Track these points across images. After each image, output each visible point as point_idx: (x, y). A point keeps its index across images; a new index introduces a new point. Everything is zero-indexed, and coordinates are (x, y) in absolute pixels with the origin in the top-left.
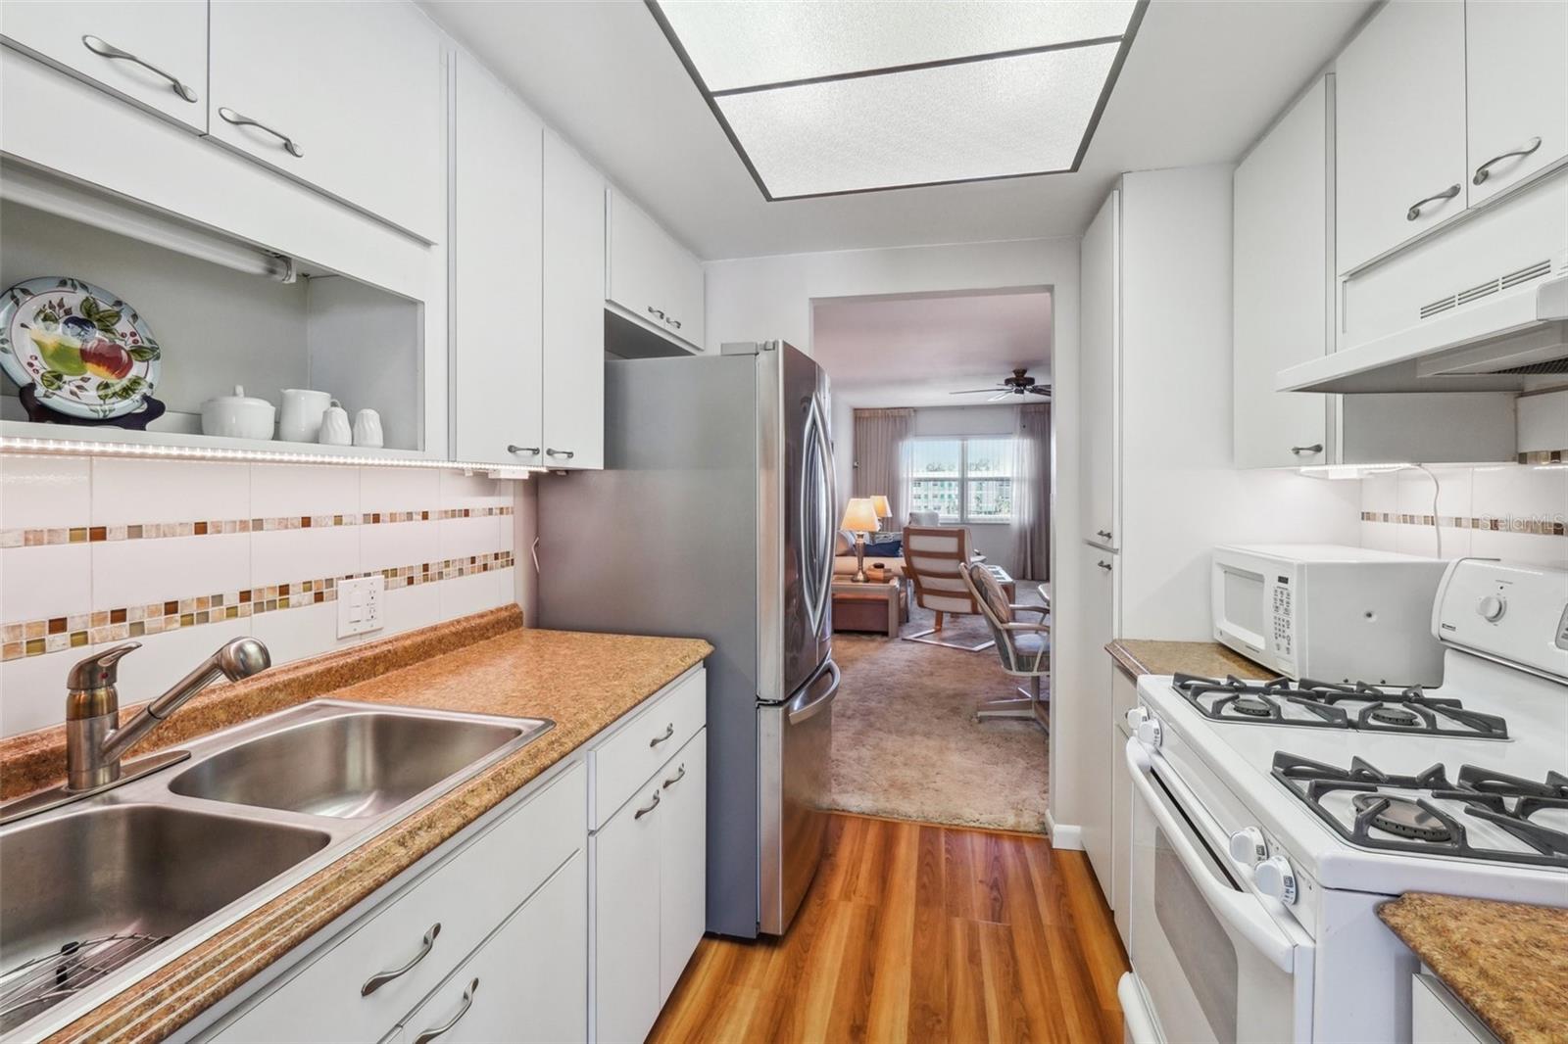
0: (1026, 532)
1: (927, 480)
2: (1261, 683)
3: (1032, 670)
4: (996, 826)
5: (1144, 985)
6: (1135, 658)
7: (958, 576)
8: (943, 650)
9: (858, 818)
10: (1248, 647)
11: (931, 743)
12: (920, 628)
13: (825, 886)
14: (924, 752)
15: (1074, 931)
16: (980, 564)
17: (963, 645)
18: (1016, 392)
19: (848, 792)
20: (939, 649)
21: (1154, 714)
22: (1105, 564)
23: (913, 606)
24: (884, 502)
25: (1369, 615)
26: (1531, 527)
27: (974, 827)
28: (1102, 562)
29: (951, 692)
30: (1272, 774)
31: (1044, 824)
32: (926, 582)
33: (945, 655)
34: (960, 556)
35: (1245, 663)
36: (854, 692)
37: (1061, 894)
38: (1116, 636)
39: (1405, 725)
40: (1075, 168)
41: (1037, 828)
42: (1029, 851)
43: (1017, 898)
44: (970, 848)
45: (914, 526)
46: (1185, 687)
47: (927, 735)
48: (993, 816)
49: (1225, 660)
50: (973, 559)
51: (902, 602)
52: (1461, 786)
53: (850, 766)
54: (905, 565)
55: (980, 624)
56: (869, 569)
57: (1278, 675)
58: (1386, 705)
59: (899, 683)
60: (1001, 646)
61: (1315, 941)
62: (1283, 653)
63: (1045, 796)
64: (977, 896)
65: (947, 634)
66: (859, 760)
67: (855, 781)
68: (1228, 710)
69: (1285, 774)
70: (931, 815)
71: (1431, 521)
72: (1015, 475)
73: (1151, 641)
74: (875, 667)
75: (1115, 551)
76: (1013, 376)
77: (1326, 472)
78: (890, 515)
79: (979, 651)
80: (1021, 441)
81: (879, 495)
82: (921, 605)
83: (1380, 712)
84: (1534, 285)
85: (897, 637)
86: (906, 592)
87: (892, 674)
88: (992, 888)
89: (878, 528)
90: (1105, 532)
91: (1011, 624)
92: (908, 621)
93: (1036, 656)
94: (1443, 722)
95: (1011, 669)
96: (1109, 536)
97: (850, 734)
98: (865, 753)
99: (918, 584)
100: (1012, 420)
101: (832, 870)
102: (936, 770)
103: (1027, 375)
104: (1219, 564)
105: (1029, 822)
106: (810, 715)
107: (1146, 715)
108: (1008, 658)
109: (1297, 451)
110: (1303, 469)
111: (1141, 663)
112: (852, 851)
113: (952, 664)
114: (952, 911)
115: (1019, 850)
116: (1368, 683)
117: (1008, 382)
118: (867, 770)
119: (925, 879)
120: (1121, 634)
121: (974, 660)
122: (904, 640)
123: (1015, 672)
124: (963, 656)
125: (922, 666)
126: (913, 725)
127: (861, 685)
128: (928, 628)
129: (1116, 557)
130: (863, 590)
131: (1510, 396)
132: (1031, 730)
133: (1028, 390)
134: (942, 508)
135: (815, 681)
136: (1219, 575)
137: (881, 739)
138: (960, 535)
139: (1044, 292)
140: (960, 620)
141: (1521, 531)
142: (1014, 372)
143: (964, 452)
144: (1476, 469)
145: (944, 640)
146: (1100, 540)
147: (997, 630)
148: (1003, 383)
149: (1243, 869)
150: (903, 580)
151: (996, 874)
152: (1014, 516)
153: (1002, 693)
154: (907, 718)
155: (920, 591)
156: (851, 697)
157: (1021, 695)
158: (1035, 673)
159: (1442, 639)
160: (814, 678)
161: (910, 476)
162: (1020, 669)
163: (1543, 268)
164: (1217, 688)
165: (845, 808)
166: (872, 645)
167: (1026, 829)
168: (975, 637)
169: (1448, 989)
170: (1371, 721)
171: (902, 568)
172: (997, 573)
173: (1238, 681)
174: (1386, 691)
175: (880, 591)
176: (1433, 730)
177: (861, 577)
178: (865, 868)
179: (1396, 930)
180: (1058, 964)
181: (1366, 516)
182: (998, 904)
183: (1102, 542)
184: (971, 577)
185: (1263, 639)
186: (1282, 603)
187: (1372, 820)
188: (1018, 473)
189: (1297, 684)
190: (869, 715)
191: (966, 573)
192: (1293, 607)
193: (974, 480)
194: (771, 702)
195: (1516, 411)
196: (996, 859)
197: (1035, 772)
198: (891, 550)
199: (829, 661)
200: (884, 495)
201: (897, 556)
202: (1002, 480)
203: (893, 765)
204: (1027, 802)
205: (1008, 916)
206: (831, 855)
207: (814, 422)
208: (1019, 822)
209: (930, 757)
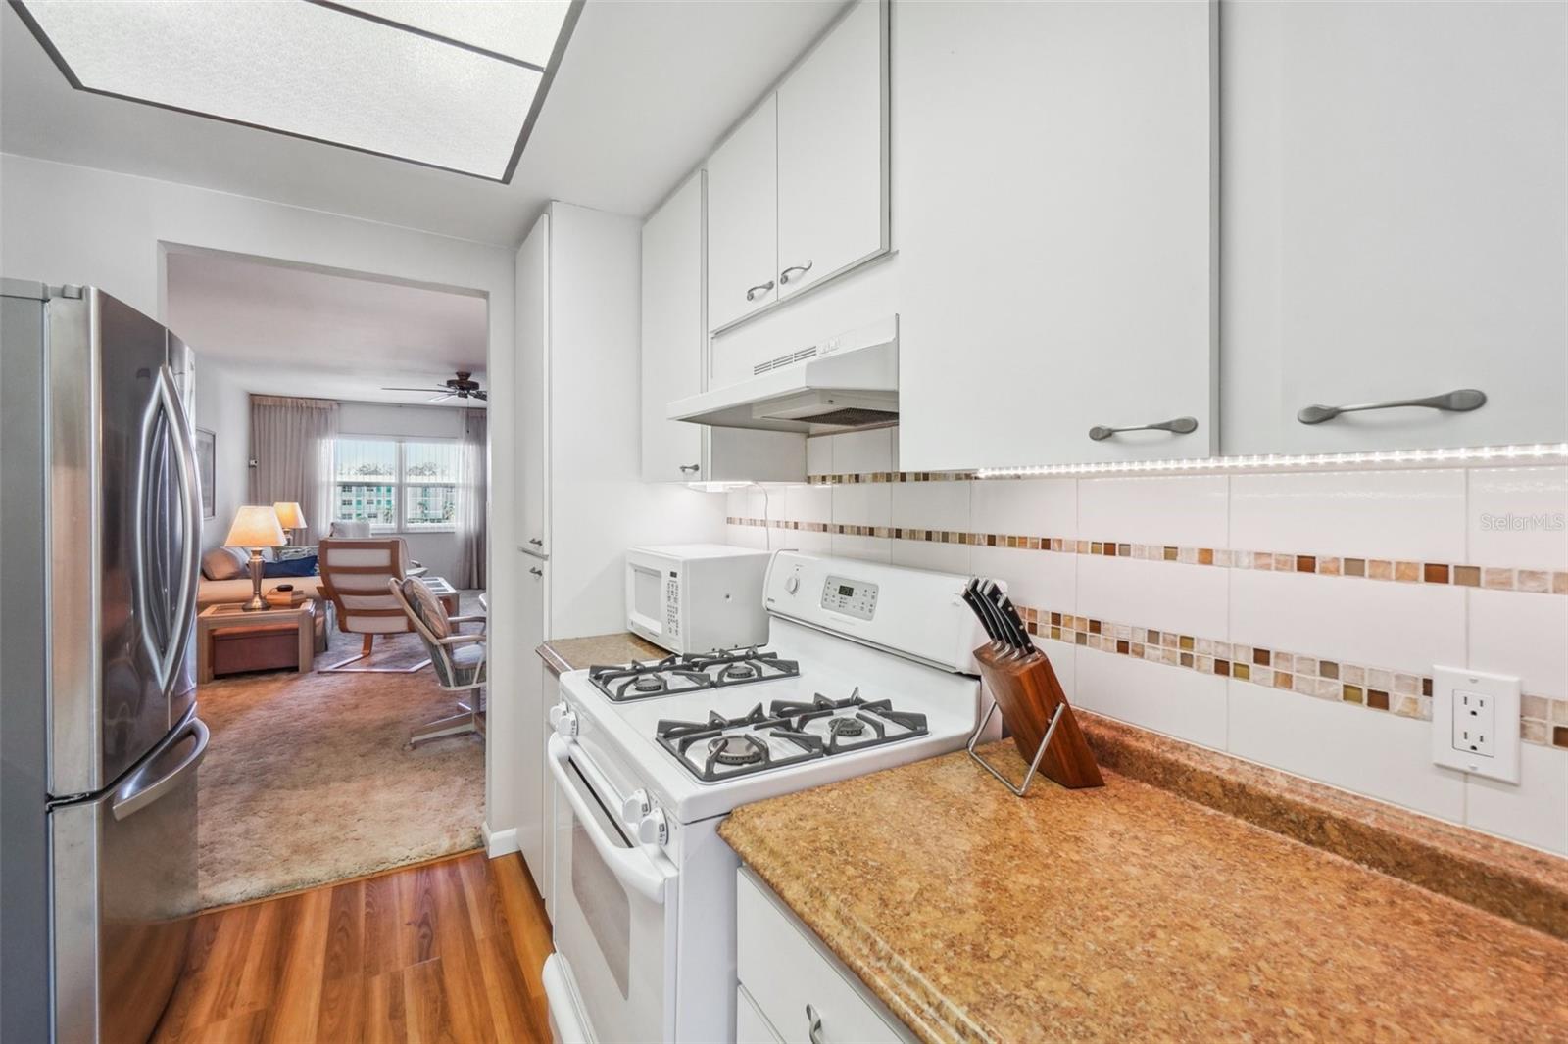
0: (472, 541)
1: (359, 485)
2: (655, 663)
3: (471, 683)
4: (428, 857)
5: (565, 959)
6: (561, 657)
7: (387, 592)
8: (373, 676)
9: (243, 907)
10: (651, 633)
11: (353, 786)
12: (342, 655)
13: (184, 1016)
14: (342, 800)
15: (508, 934)
16: (413, 578)
17: (397, 667)
18: (460, 395)
19: (227, 880)
20: (366, 677)
21: (573, 707)
22: (537, 570)
23: (333, 631)
24: (294, 511)
25: (728, 597)
26: (812, 527)
27: (403, 866)
28: (534, 569)
29: (380, 723)
30: (656, 740)
31: (480, 837)
32: (350, 602)
33: (374, 682)
34: (393, 569)
35: (648, 647)
36: (242, 749)
37: (495, 902)
38: (546, 638)
39: (746, 678)
40: (506, 180)
41: (474, 843)
42: (463, 870)
43: (449, 927)
44: (396, 892)
45: (337, 538)
46: (598, 677)
47: (347, 779)
48: (425, 847)
49: (635, 647)
50: (408, 572)
51: (319, 630)
52: (771, 717)
53: (232, 845)
54: (322, 585)
55: (414, 641)
56: (270, 593)
57: (669, 653)
58: (735, 664)
59: (310, 727)
60: (438, 664)
61: (678, 869)
62: (673, 634)
63: (482, 808)
64: (402, 941)
65: (376, 658)
66: (247, 834)
67: (239, 862)
68: (630, 691)
69: (665, 737)
70: (348, 871)
71: (764, 523)
72: (460, 481)
73: (577, 638)
74: (276, 712)
75: (545, 558)
76: (456, 378)
77: (705, 486)
78: (303, 525)
79: (417, 671)
80: (466, 446)
81: (289, 501)
82: (344, 629)
83: (732, 671)
84: (803, 363)
85: (311, 670)
86: (325, 615)
87: (302, 716)
88: (420, 927)
89: (283, 541)
90: (537, 540)
91: (448, 638)
92: (327, 649)
93: (475, 668)
94: (767, 670)
95: (449, 686)
96: (540, 543)
97: (233, 805)
98: (256, 822)
99: (339, 606)
100: (458, 423)
101: (196, 990)
102: (356, 817)
103: (470, 379)
104: (632, 565)
105: (465, 840)
106: (152, 799)
107: (566, 709)
108: (446, 674)
109: (683, 469)
110: (691, 484)
111: (565, 660)
112: (230, 955)
113: (382, 692)
114: (371, 970)
115: (453, 874)
116: (726, 649)
117: (450, 383)
118: (259, 843)
119: (337, 948)
120: (550, 636)
121: (409, 681)
122: (319, 672)
123: (453, 688)
124: (396, 680)
125: (343, 700)
126: (328, 772)
127: (255, 737)
128: (353, 654)
129: (546, 564)
130: (262, 620)
131: (803, 436)
132: (470, 744)
133: (471, 394)
134: (379, 515)
135: (163, 753)
136: (630, 573)
137: (282, 799)
138: (392, 546)
139: (480, 297)
140: (395, 640)
141: (809, 530)
142: (457, 373)
143: (401, 457)
144: (789, 487)
145: (374, 665)
146: (532, 547)
147: (433, 648)
148: (445, 384)
149: (632, 828)
150: (319, 602)
151: (427, 909)
152: (459, 523)
153: (440, 712)
154: (320, 766)
155: (342, 613)
156: (236, 757)
157: (460, 710)
158: (475, 685)
159: (768, 610)
160: (165, 745)
161: (332, 479)
162: (458, 683)
163: (811, 352)
164: (623, 673)
165: (221, 902)
166: (273, 686)
167: (462, 848)
168: (411, 656)
169: (755, 871)
170: (726, 679)
171: (318, 588)
172: (439, 585)
173: (639, 664)
174: (736, 653)
175: (288, 619)
176: (761, 678)
177: (257, 603)
178: (249, 971)
179: (726, 840)
180: (490, 975)
181: (730, 521)
182: (426, 941)
183: (534, 549)
184: (403, 592)
185: (660, 624)
186: (672, 595)
187: (717, 758)
188: (463, 479)
189: (681, 658)
190: (265, 773)
191: (396, 588)
192: (680, 596)
193: (414, 485)
194: (76, 798)
195: (806, 447)
196: (427, 892)
197: (474, 787)
198: (304, 568)
199: (193, 718)
200: (296, 501)
201: (312, 575)
202: (446, 486)
203: (298, 826)
204: (465, 820)
205: (437, 949)
206: (195, 971)
207: (161, 406)
208: (455, 844)
209: (351, 803)
